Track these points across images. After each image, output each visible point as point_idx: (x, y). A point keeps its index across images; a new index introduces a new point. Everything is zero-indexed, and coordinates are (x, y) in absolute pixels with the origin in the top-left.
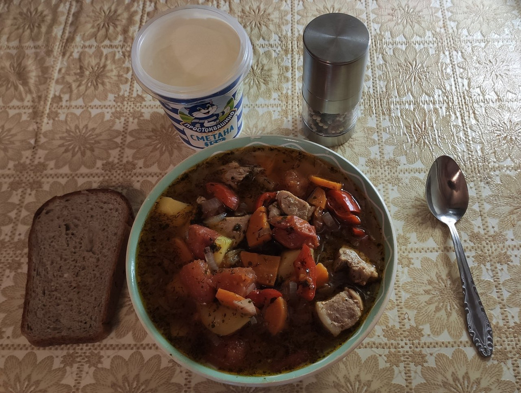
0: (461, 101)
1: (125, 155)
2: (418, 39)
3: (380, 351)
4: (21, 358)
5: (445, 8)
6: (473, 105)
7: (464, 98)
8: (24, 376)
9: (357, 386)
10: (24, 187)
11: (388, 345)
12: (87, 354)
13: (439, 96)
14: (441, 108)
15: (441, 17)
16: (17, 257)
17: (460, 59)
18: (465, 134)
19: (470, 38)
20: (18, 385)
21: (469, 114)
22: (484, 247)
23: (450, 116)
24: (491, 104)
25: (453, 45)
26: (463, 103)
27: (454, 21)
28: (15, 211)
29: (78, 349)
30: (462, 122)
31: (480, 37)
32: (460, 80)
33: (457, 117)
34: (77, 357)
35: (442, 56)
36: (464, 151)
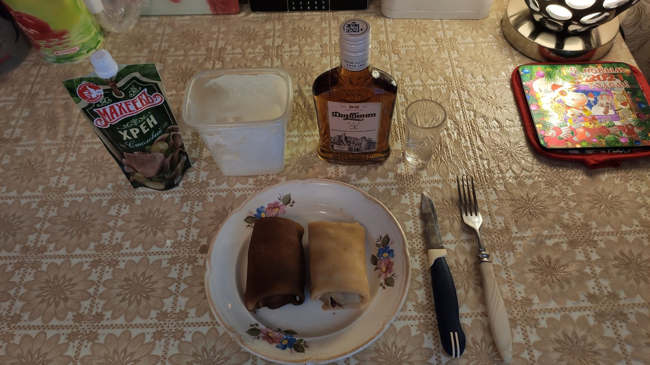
0: (469, 127)
1: (201, 176)
2: (433, 82)
3: (412, 322)
4: (118, 335)
5: (453, 58)
6: (479, 130)
7: (471, 125)
8: (120, 350)
9: (394, 351)
10: (120, 203)
11: (418, 317)
12: (173, 331)
13: (451, 124)
14: (453, 133)
15: (450, 65)
16: (115, 256)
17: (467, 96)
18: (474, 153)
19: (473, 80)
20: (116, 357)
21: (476, 137)
22: (494, 239)
23: (461, 139)
24: (493, 129)
25: (460, 86)
26: (471, 129)
27: (460, 68)
28: (113, 221)
29: (165, 327)
30: (471, 144)
31: (482, 79)
32: (467, 112)
33: (467, 140)
34: (165, 333)
35: (452, 94)
36: (473, 166)
